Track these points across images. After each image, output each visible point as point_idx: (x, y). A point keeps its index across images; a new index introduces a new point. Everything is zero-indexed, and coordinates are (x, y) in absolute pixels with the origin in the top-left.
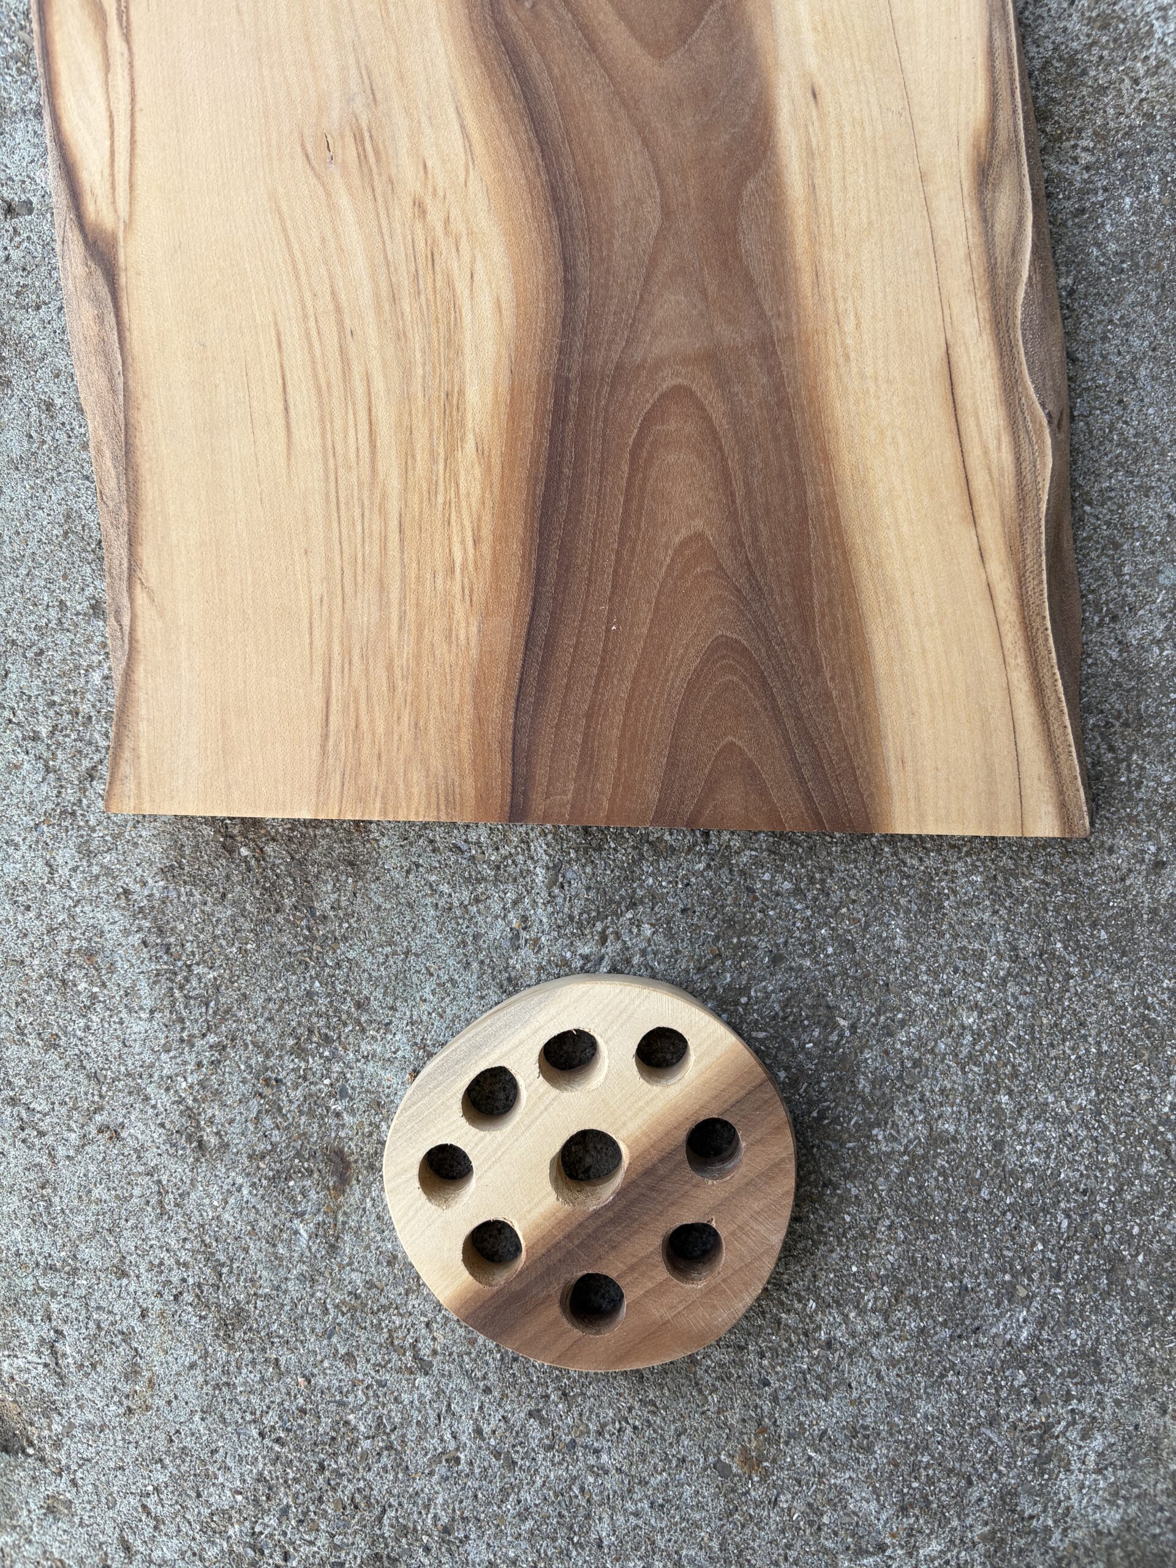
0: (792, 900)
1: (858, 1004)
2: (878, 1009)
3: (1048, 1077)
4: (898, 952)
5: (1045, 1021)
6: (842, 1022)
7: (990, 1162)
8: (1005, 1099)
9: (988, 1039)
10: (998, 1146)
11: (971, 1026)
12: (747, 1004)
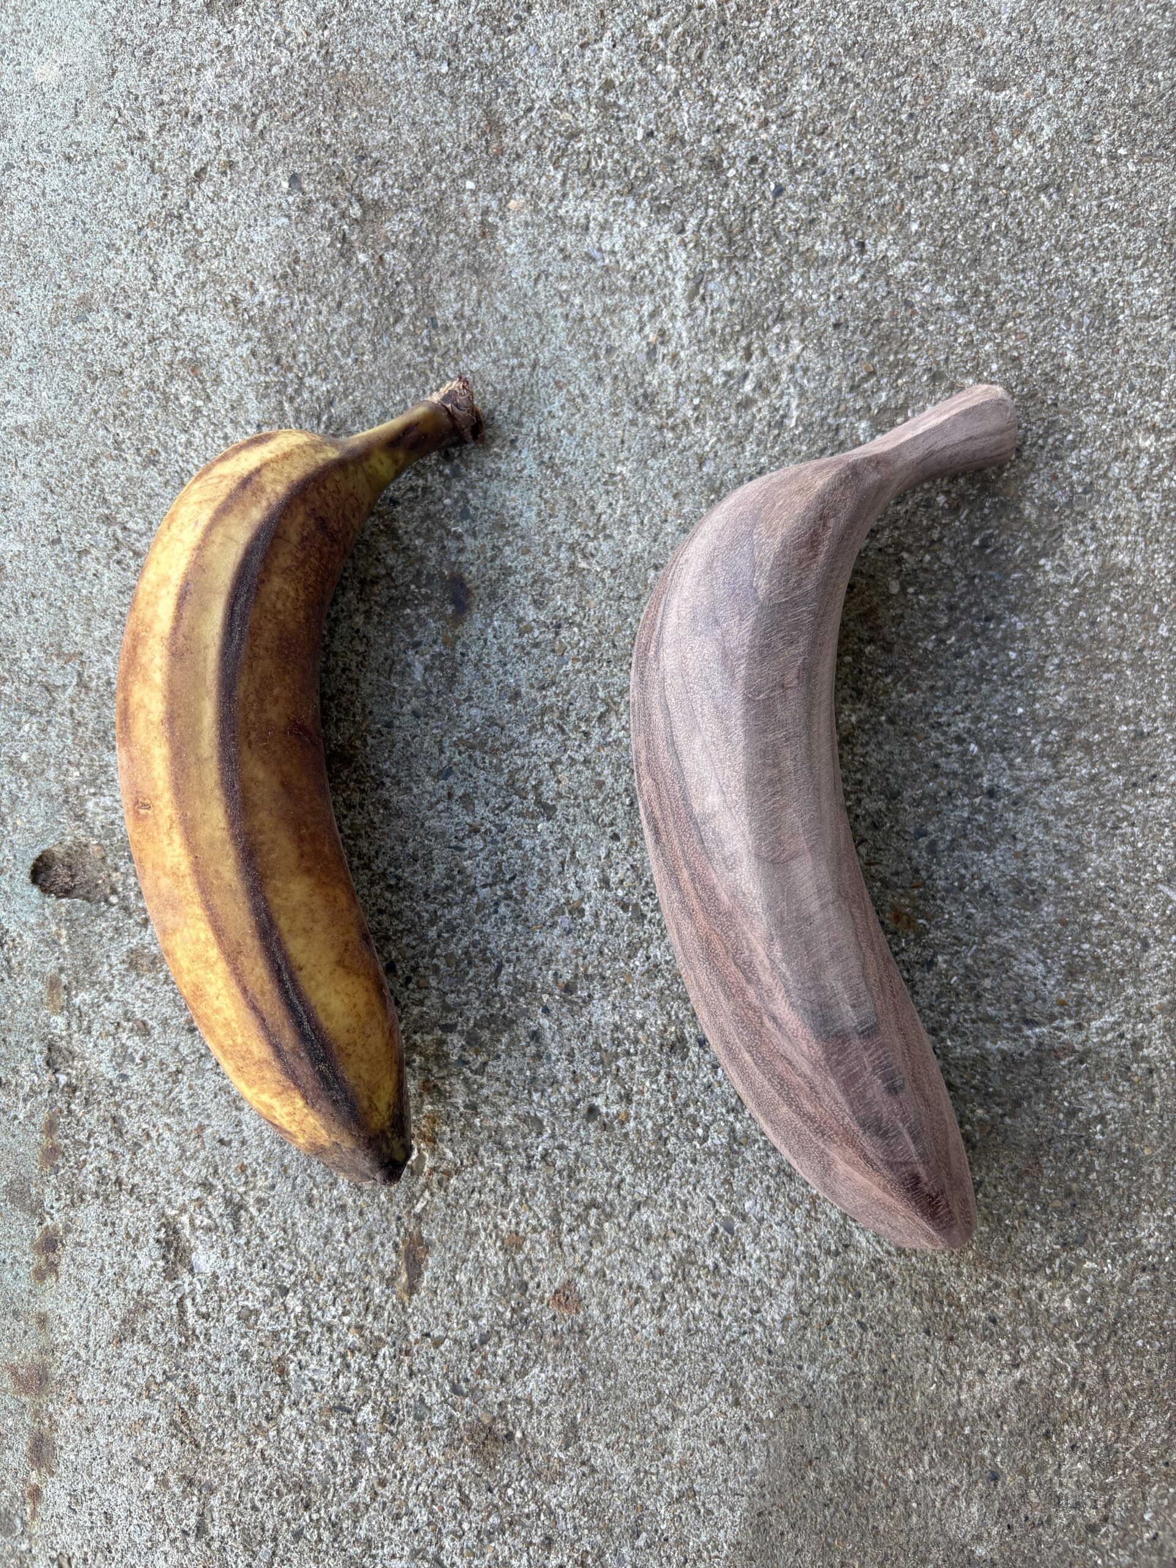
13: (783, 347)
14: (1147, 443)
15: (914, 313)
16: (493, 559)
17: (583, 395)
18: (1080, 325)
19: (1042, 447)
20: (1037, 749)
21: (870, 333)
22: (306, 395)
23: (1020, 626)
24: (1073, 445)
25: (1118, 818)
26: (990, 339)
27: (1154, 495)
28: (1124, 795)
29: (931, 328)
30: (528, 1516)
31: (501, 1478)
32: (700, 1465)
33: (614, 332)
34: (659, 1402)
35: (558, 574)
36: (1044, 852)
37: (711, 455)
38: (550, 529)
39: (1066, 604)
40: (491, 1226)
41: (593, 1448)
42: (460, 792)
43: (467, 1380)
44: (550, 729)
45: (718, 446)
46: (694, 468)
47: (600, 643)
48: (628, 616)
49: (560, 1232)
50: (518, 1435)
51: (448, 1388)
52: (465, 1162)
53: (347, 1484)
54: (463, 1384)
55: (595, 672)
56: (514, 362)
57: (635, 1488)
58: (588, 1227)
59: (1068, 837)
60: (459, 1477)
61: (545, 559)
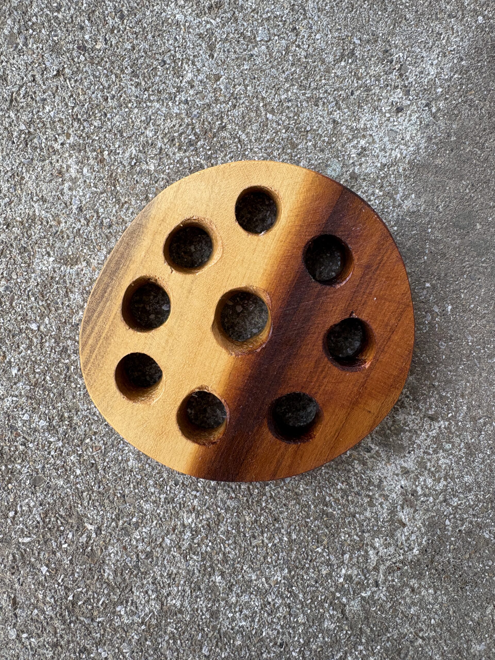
0: (46, 434)
1: (101, 513)
2: (118, 516)
3: (251, 561)
4: (131, 471)
5: (247, 519)
6: (90, 527)
7: (208, 628)
8: (218, 579)
9: (203, 534)
10: (214, 614)
11: (190, 525)
12: (14, 518)
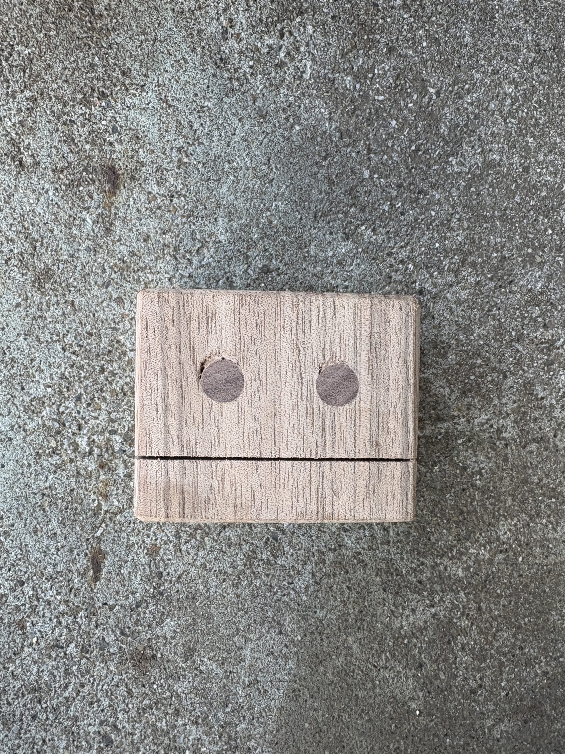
13: (302, 30)
14: (510, 90)
15: (379, 10)
16: (132, 157)
17: (184, 58)
18: (473, 20)
19: (451, 92)
20: (446, 268)
21: (353, 22)
22: (15, 56)
23: (437, 196)
24: (469, 91)
25: (491, 306)
26: (422, 27)
27: (513, 121)
28: (494, 293)
29: (388, 20)
30: (165, 699)
31: (150, 679)
32: (261, 667)
33: (201, 19)
34: (237, 634)
35: (171, 165)
36: (450, 325)
37: (261, 96)
38: (166, 139)
39: (463, 183)
40: (141, 542)
41: (201, 661)
42: (115, 296)
43: (129, 628)
44: (168, 258)
45: (265, 90)
46: (250, 103)
47: (197, 207)
48: (213, 190)
49: (180, 543)
50: (159, 655)
51: (118, 633)
52: (125, 507)
53: (63, 686)
54: (127, 630)
55: (194, 224)
56: (143, 37)
57: (225, 681)
58: (196, 540)
59: (463, 317)
60: (126, 680)
61: (164, 157)
